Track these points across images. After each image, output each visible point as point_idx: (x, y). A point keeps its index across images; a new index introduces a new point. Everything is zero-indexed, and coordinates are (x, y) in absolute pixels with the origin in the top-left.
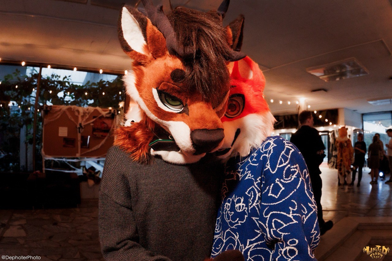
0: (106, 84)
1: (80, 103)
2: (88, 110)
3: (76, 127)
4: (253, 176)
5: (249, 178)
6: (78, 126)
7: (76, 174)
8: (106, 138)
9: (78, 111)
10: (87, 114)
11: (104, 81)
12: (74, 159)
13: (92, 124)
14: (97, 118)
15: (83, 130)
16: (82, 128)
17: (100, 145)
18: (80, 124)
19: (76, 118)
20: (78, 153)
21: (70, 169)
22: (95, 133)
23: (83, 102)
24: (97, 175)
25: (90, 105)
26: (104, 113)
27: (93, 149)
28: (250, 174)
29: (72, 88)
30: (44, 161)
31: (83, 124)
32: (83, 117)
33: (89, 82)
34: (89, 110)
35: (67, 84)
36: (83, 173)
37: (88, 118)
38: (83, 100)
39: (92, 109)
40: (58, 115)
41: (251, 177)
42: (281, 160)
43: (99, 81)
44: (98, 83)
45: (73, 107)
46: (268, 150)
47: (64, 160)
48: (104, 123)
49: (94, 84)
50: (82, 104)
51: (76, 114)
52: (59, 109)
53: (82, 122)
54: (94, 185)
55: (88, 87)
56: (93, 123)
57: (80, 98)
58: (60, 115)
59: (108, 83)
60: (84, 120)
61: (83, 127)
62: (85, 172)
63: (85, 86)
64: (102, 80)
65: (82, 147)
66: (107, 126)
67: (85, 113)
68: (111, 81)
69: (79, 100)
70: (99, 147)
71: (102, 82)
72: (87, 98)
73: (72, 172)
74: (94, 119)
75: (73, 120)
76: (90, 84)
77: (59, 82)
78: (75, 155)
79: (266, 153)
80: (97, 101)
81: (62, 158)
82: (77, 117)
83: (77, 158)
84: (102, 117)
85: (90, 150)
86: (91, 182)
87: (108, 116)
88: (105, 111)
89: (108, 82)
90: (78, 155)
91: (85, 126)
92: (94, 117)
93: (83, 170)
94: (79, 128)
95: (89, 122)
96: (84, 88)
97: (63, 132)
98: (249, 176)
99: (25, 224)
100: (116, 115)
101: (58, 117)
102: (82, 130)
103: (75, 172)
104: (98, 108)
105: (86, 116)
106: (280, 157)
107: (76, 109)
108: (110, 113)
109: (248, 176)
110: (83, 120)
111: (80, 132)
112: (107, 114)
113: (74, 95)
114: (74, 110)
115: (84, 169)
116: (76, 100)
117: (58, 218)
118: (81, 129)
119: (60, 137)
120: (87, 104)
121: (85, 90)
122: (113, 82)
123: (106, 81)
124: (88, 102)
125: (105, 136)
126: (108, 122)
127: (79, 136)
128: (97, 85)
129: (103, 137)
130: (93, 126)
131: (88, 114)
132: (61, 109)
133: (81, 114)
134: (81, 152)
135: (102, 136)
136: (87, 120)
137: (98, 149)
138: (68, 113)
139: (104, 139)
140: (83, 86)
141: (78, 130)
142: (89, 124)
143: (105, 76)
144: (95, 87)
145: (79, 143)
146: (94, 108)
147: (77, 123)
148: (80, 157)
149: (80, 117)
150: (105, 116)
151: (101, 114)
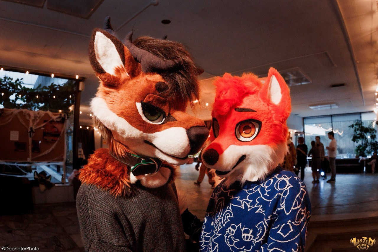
0: (57, 88)
1: (31, 107)
2: (38, 113)
3: (27, 131)
4: (264, 211)
5: (260, 212)
6: (29, 130)
7: (27, 179)
8: (56, 142)
9: (29, 115)
10: (38, 118)
11: (55, 85)
12: (25, 163)
13: (43, 129)
14: (48, 122)
15: (34, 134)
16: (33, 132)
17: (51, 149)
18: (31, 128)
19: (27, 122)
20: (29, 157)
21: (22, 174)
22: (45, 138)
23: (34, 106)
24: (48, 180)
25: (41, 108)
26: (54, 117)
27: (44, 154)
28: (261, 208)
29: (23, 91)
31: (34, 128)
32: (34, 121)
33: (40, 86)
34: (40, 113)
35: (19, 87)
36: (35, 178)
37: (39, 123)
38: (34, 103)
39: (43, 113)
40: (10, 119)
41: (262, 212)
42: (296, 203)
43: (50, 85)
44: (49, 86)
45: (24, 110)
46: (284, 190)
47: (16, 164)
48: (55, 127)
49: (45, 87)
50: (33, 108)
51: (28, 118)
53: (32, 126)
54: (45, 190)
55: (39, 91)
56: (44, 127)
57: (32, 102)
59: (58, 87)
60: (35, 124)
61: (34, 131)
62: (36, 176)
63: (37, 89)
64: (53, 83)
65: (33, 151)
66: (58, 130)
67: (35, 117)
68: (62, 84)
69: (30, 103)
70: (50, 151)
71: (53, 85)
72: (38, 101)
73: (23, 176)
74: (45, 124)
75: (24, 123)
76: (42, 87)
78: (27, 160)
79: (281, 192)
80: (48, 105)
81: (14, 163)
83: (29, 163)
84: (53, 121)
85: (41, 155)
86: (42, 187)
87: (59, 120)
88: (55, 115)
89: (59, 85)
90: (29, 160)
91: (35, 130)
92: (45, 121)
93: (34, 175)
94: (30, 132)
95: (39, 127)
96: (36, 91)
97: (14, 136)
98: (261, 211)
100: (66, 120)
101: (10, 121)
102: (33, 135)
103: (27, 176)
104: (48, 112)
105: (37, 120)
106: (296, 199)
107: (27, 113)
108: (60, 117)
109: (259, 210)
110: (33, 124)
111: (31, 136)
112: (57, 118)
113: (25, 98)
114: (25, 114)
115: (35, 173)
116: (28, 103)
118: (32, 134)
119: (11, 141)
120: (38, 108)
121: (37, 93)
122: (64, 85)
123: (57, 85)
124: (39, 105)
125: (56, 141)
126: (58, 126)
127: (30, 140)
128: (48, 89)
129: (53, 142)
130: (44, 130)
131: (39, 118)
132: (12, 112)
133: (32, 118)
134: (32, 156)
135: (52, 140)
137: (48, 154)
138: (19, 117)
139: (54, 143)
140: (34, 90)
141: (29, 134)
142: (40, 128)
143: (56, 79)
144: (46, 90)
145: (30, 148)
146: (45, 112)
147: (28, 127)
148: (31, 162)
149: (31, 120)
150: (55, 121)
151: (51, 118)
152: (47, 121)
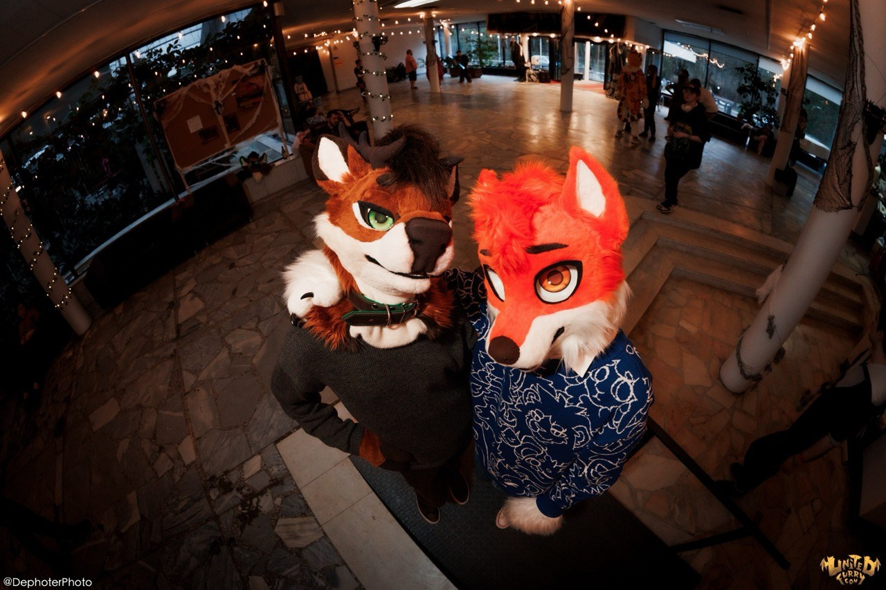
2: (220, 76)
3: (211, 109)
6: (214, 107)
8: (260, 105)
9: (207, 86)
10: (221, 84)
12: (223, 153)
15: (223, 109)
16: (221, 107)
17: (255, 118)
18: (217, 103)
19: (208, 96)
20: (226, 143)
21: (223, 169)
22: (242, 105)
24: (264, 161)
26: (247, 71)
27: (246, 128)
30: (183, 177)
31: (220, 100)
32: (216, 90)
34: (222, 75)
35: (176, 54)
36: (243, 167)
37: (225, 89)
39: (226, 73)
40: (179, 106)
45: (197, 83)
47: (210, 161)
48: (252, 84)
51: (206, 90)
52: (177, 96)
53: (217, 98)
54: (262, 179)
56: (234, 91)
57: (204, 64)
58: (182, 104)
60: (220, 93)
61: (221, 103)
62: (245, 163)
65: (229, 132)
66: (258, 86)
67: (217, 84)
70: (254, 121)
73: (226, 172)
74: (235, 87)
75: (203, 101)
77: (164, 57)
78: (224, 147)
81: (207, 160)
82: (209, 94)
83: (228, 150)
84: (246, 76)
85: (243, 131)
86: (258, 176)
87: (255, 71)
88: (248, 66)
90: (227, 146)
91: (223, 101)
92: (234, 83)
93: (241, 163)
94: (216, 108)
95: (227, 94)
97: (195, 125)
99: (195, 286)
100: (267, 67)
101: (181, 108)
102: (221, 110)
103: (231, 169)
104: (235, 67)
105: (221, 86)
107: (203, 84)
108: (256, 67)
110: (218, 94)
111: (219, 113)
112: (251, 70)
114: (199, 87)
115: (242, 160)
117: (232, 253)
118: (219, 109)
119: (194, 133)
125: (259, 103)
126: (257, 81)
127: (220, 118)
128: (224, 34)
129: (256, 105)
130: (235, 95)
131: (223, 82)
132: (180, 96)
133: (213, 87)
134: (231, 141)
135: (254, 104)
136: (224, 92)
137: (254, 125)
138: (192, 96)
139: (258, 106)
141: (215, 111)
142: (230, 94)
145: (224, 129)
146: (230, 70)
147: (211, 102)
148: (231, 147)
149: (212, 91)
150: (250, 75)
151: (242, 74)
152: (238, 80)
